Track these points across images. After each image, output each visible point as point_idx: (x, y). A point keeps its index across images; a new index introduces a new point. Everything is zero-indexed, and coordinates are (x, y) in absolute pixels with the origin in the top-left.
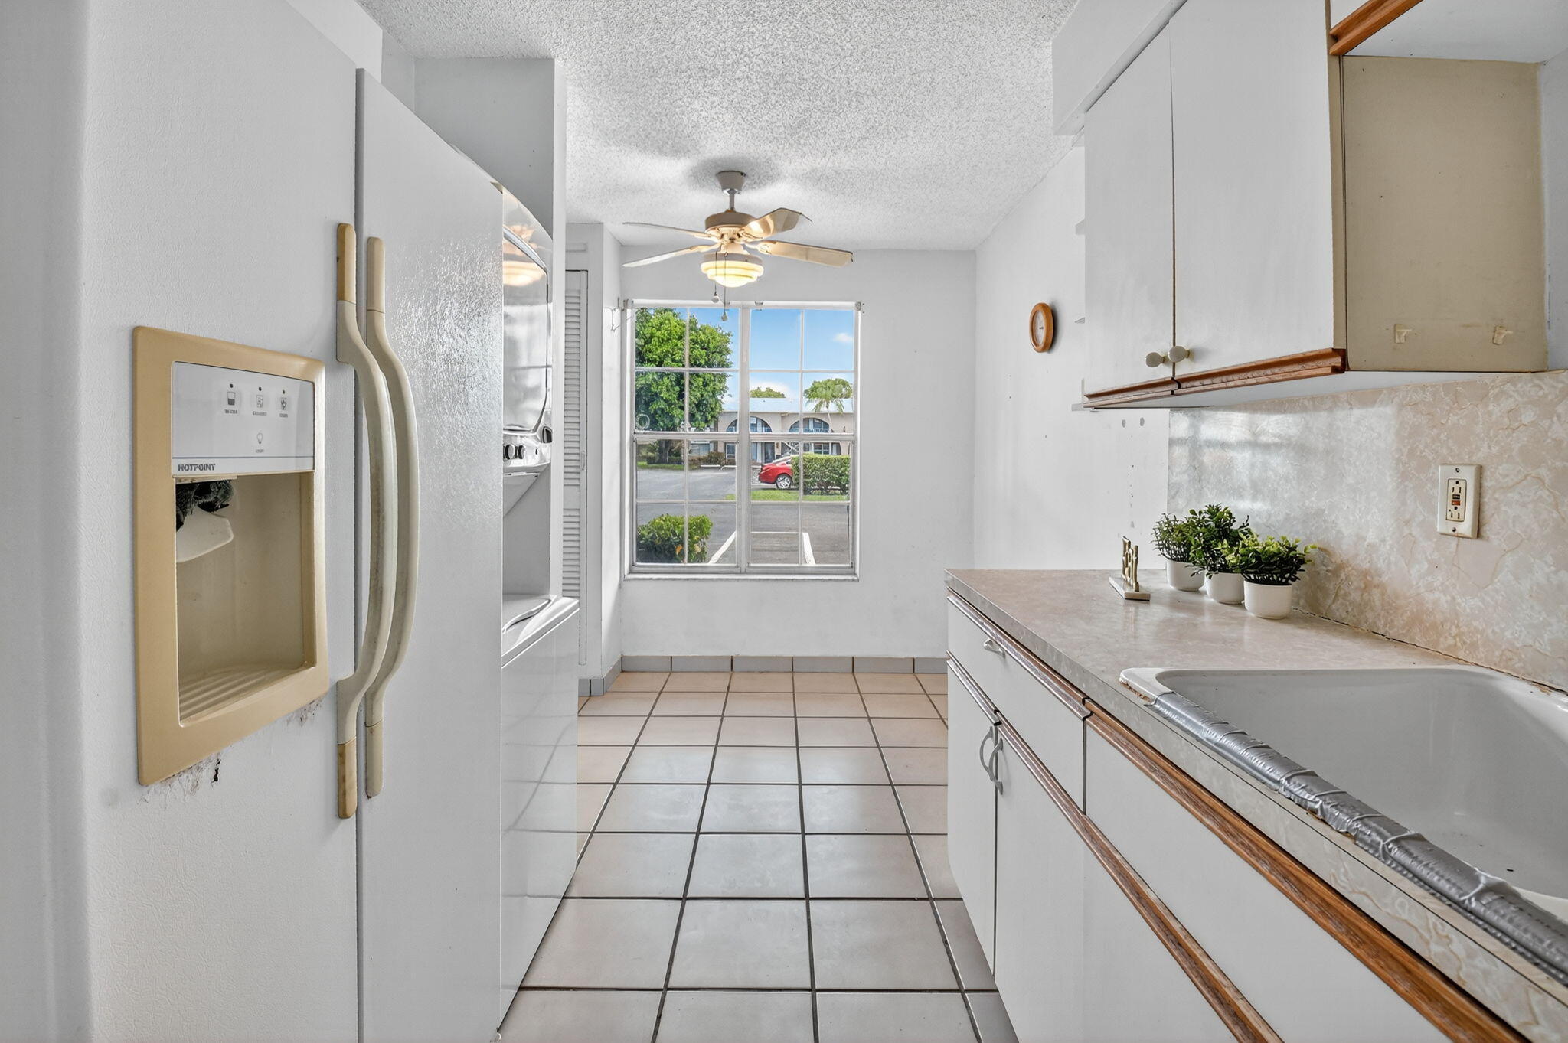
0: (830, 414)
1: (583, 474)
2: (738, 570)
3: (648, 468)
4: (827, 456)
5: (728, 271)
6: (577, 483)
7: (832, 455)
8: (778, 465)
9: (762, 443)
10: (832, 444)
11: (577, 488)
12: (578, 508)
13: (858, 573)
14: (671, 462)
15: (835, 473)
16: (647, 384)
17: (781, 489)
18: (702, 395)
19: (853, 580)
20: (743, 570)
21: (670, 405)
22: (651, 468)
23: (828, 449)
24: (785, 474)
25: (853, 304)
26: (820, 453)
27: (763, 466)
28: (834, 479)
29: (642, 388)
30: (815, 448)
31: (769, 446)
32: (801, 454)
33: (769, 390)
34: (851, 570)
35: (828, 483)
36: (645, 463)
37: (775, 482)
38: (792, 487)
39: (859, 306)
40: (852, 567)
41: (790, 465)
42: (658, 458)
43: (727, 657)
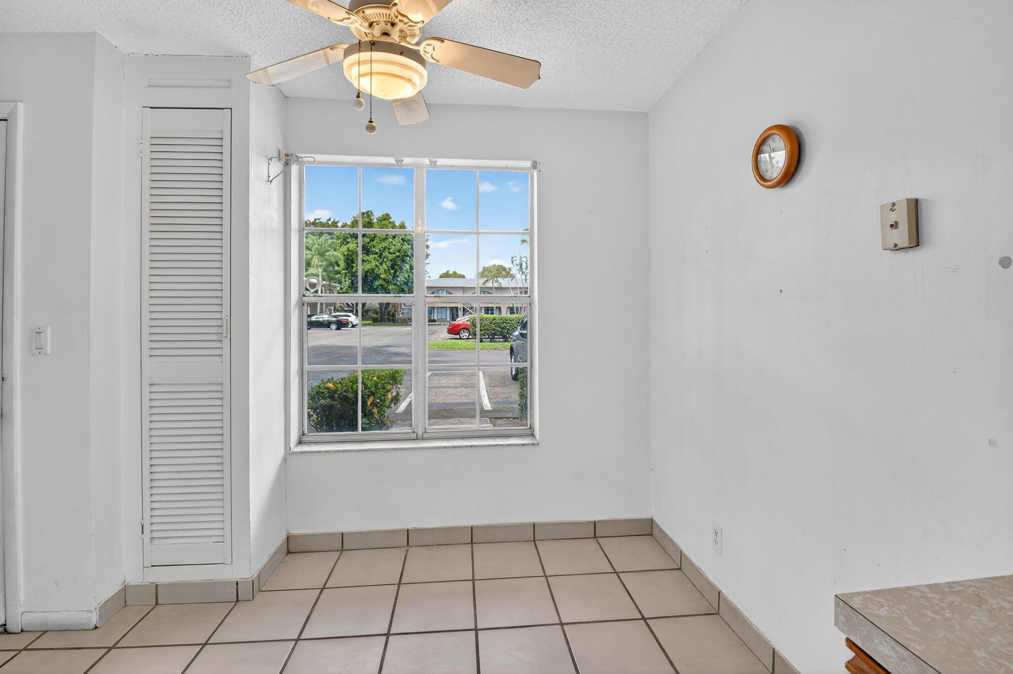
0: (495, 288)
1: (226, 342)
2: (414, 436)
3: (373, 325)
4: (493, 315)
5: (376, 67)
6: (218, 352)
7: (496, 315)
8: (460, 322)
9: (450, 308)
10: (496, 307)
11: (218, 359)
12: (221, 382)
13: (538, 437)
14: (389, 320)
15: (499, 327)
16: (372, 269)
17: (463, 339)
18: (409, 276)
19: (533, 444)
20: (419, 437)
21: (387, 283)
22: (375, 325)
23: (494, 311)
24: (466, 328)
25: (528, 164)
26: (488, 313)
27: (450, 323)
28: (499, 331)
29: (367, 272)
30: (485, 311)
31: (454, 309)
32: (476, 316)
33: (455, 273)
34: (529, 432)
35: (495, 334)
36: (371, 322)
37: (458, 334)
38: (470, 337)
39: (535, 166)
40: (530, 428)
41: (469, 323)
42: (379, 319)
43: (403, 530)
